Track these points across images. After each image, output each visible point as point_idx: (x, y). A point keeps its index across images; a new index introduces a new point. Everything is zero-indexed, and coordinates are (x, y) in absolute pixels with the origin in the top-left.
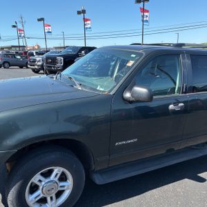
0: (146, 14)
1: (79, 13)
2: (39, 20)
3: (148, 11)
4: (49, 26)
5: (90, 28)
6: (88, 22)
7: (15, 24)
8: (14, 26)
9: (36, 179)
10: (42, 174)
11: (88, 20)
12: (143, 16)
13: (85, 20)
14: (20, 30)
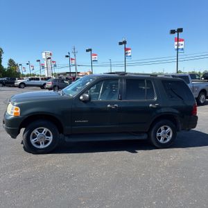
0: (180, 43)
1: (121, 44)
2: (87, 51)
3: (183, 40)
4: (96, 55)
5: (130, 56)
6: (130, 51)
7: (68, 54)
8: (67, 56)
9: (35, 131)
10: (38, 130)
11: (128, 49)
12: (178, 45)
13: (126, 49)
14: (72, 59)
